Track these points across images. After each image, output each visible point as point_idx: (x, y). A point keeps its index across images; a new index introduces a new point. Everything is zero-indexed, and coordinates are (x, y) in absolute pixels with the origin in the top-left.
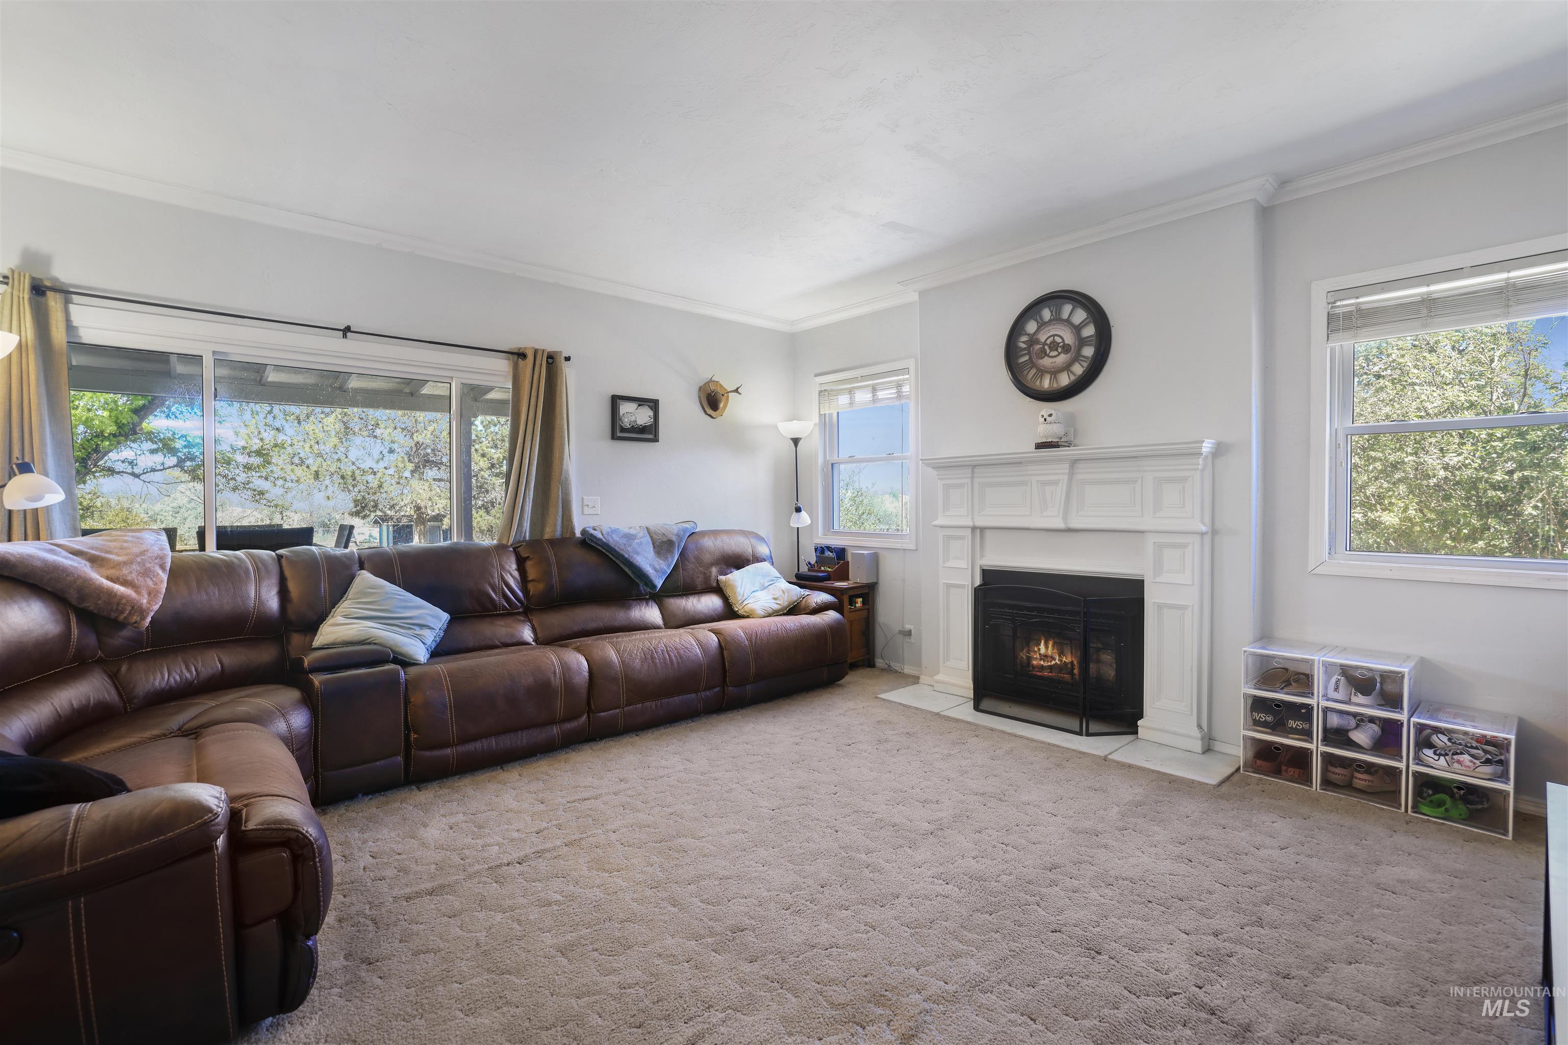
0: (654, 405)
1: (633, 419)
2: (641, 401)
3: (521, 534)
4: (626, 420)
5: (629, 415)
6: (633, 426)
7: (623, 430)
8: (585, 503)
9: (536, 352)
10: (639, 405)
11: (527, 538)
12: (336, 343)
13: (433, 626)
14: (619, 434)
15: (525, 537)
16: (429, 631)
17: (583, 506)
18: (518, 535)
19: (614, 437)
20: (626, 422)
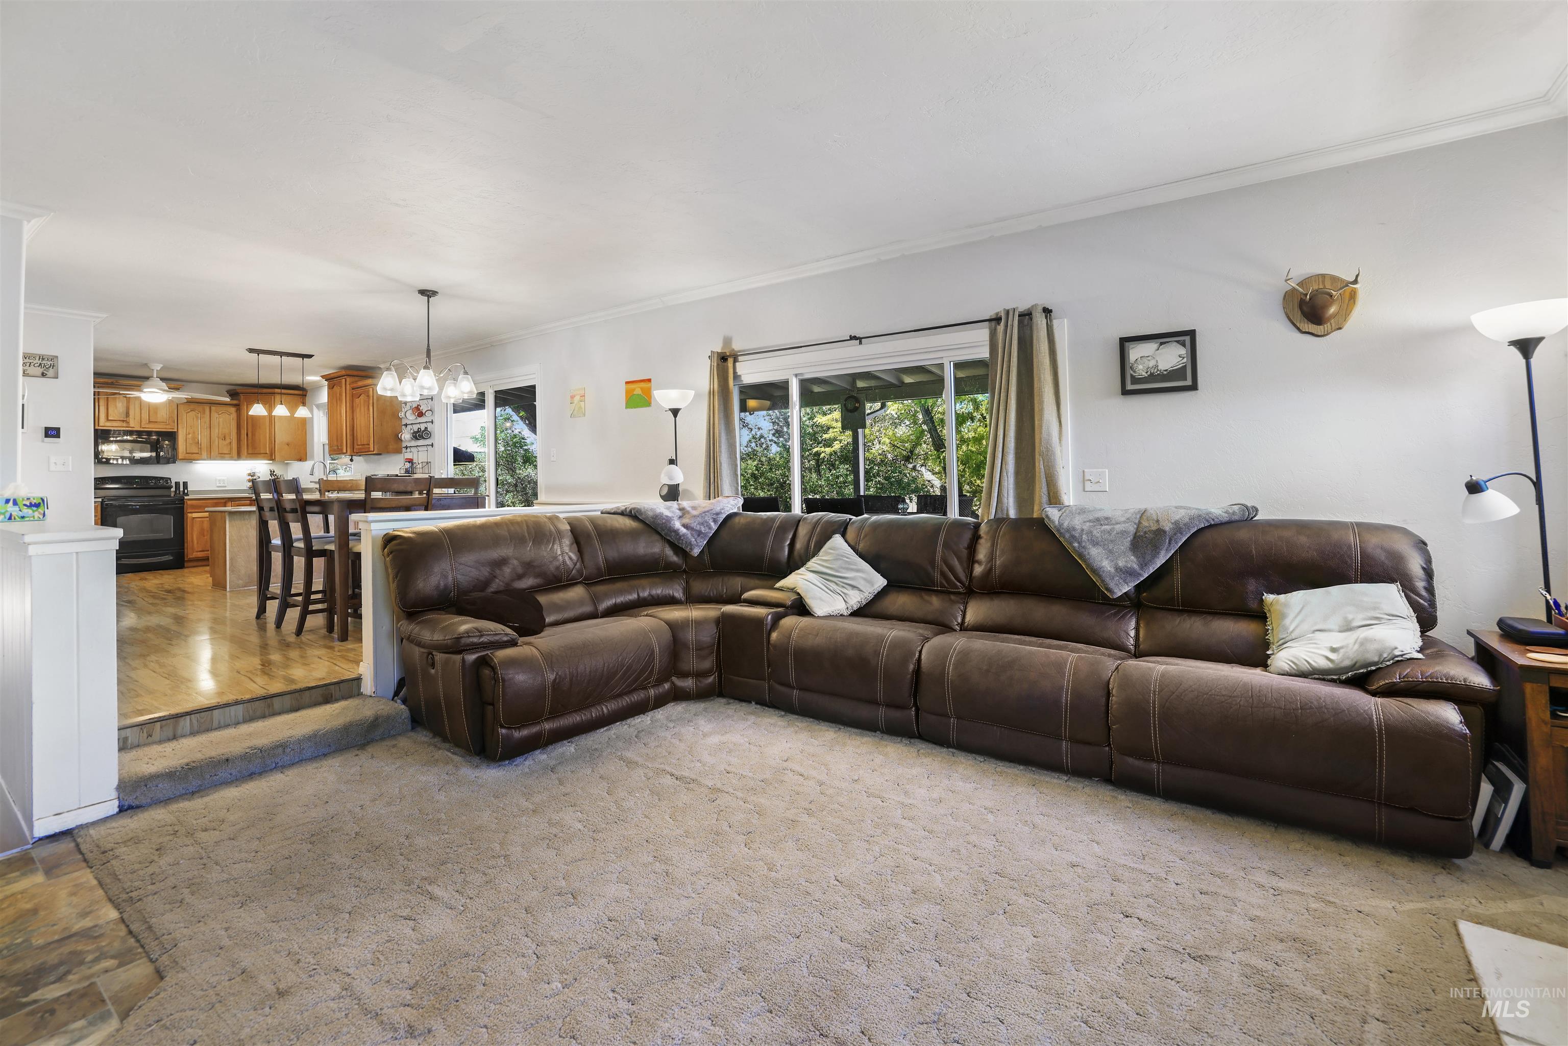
0: (1187, 338)
1: (1152, 363)
2: (1162, 338)
3: (1002, 511)
4: (1141, 367)
5: (1145, 360)
6: (1152, 374)
7: (1135, 380)
8: (1087, 477)
9: (1007, 312)
10: (1162, 344)
11: (1012, 514)
12: (854, 349)
13: (862, 588)
14: (1130, 387)
15: (1007, 514)
16: (857, 592)
17: (1084, 481)
18: (999, 512)
19: (1125, 392)
20: (1141, 370)
